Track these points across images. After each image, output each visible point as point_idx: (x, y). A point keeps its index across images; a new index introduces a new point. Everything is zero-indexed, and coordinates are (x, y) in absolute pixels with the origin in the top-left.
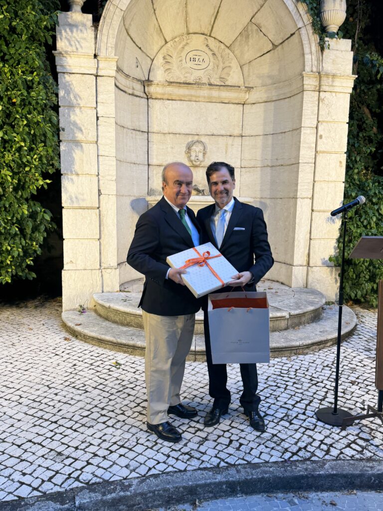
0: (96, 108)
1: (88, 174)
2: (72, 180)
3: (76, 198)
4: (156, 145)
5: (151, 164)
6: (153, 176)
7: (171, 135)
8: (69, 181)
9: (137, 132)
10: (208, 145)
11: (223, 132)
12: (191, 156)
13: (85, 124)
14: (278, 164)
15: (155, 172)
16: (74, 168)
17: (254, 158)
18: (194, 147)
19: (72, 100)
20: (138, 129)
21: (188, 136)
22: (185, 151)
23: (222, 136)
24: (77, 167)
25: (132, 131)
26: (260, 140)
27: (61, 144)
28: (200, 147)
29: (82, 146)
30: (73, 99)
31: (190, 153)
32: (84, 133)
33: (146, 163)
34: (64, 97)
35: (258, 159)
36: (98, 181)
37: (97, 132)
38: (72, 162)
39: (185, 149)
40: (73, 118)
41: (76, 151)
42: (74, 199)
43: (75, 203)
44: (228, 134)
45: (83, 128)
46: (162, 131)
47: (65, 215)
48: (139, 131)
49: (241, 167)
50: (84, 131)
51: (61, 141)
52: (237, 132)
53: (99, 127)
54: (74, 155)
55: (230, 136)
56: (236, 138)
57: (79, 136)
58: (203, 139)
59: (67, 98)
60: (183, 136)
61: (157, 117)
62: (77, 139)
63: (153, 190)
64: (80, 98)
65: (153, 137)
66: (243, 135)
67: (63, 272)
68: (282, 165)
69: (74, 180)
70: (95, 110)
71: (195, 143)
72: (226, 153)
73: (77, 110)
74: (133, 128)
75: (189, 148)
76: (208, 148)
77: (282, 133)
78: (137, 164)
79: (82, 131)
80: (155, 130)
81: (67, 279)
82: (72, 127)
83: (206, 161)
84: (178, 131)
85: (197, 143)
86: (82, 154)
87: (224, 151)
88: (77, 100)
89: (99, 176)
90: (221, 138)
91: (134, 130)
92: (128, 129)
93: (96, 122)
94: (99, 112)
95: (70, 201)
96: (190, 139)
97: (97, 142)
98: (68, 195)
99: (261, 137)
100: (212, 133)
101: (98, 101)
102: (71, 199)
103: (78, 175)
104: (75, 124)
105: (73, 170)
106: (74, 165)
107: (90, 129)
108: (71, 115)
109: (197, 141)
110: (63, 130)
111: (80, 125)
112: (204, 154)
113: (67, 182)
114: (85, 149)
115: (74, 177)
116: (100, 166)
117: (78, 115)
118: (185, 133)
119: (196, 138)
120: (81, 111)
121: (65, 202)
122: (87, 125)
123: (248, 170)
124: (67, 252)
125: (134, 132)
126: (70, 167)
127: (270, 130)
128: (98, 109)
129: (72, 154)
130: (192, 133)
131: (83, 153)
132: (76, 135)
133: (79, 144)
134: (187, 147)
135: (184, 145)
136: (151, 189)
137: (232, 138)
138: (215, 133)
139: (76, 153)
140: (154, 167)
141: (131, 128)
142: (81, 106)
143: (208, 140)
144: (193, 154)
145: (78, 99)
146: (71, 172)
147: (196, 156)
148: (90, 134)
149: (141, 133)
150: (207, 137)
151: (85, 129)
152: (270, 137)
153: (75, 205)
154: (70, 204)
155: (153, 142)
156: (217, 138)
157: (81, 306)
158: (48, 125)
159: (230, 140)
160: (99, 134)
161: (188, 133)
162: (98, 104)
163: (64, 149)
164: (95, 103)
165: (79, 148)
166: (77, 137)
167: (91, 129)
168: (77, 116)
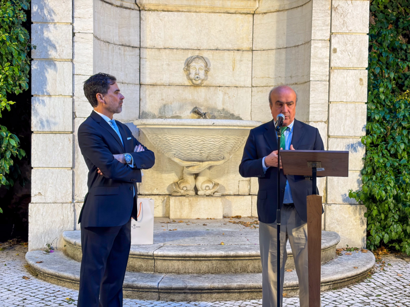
0: (72, 24)
1: (61, 95)
2: (43, 101)
3: (48, 121)
4: (150, 61)
5: (143, 83)
6: (145, 97)
7: (167, 50)
8: (40, 103)
9: (127, 48)
10: (211, 61)
11: (230, 46)
12: (190, 74)
13: (60, 41)
14: (293, 82)
15: (147, 92)
16: (46, 88)
17: (267, 76)
18: (193, 64)
19: (45, 16)
20: (128, 44)
21: (187, 51)
22: (184, 69)
23: (229, 50)
24: (49, 88)
25: (120, 46)
26: (272, 55)
27: (32, 62)
28: (201, 64)
29: (55, 65)
30: (46, 14)
31: (189, 70)
32: (58, 51)
33: (138, 82)
34: (37, 13)
35: (271, 77)
36: (73, 102)
37: (73, 49)
38: (44, 82)
39: (183, 66)
40: (46, 34)
41: (49, 70)
42: (45, 123)
43: (46, 127)
44: (236, 48)
45: (57, 46)
46: (156, 47)
47: (34, 140)
48: (129, 46)
49: (252, 87)
50: (58, 48)
51: (32, 60)
52: (246, 45)
53: (75, 44)
54: (46, 75)
55: (238, 50)
56: (244, 52)
57: (53, 54)
58: (205, 54)
59: (40, 13)
60: (181, 52)
61: (150, 31)
62: (50, 57)
63: (146, 113)
64: (54, 13)
65: (146, 53)
66: (254, 49)
67: (30, 205)
68: (296, 84)
69: (46, 102)
70: (71, 26)
71: (194, 59)
72: (233, 70)
73: (51, 26)
74: (120, 44)
75: (188, 64)
76: (212, 65)
77: (295, 46)
78: (125, 83)
79: (55, 48)
80: (148, 46)
81: (34, 213)
82: (45, 44)
83: (208, 79)
84: (176, 46)
85: (197, 59)
86: (55, 73)
87: (231, 68)
88: (51, 16)
89: (74, 98)
90: (227, 53)
91: (122, 45)
92: (115, 44)
93: (71, 38)
94: (75, 28)
95: (40, 125)
96: (190, 54)
97: (72, 61)
98: (38, 118)
99: (274, 51)
100: (216, 48)
101: (75, 16)
102: (42, 123)
103: (50, 96)
104: (48, 41)
105: (45, 90)
106: (46, 85)
107: (64, 47)
108: (44, 31)
109: (198, 57)
110: (35, 47)
111: (54, 42)
112: (207, 71)
113: (37, 104)
114: (59, 68)
115: (46, 99)
116: (75, 86)
117: (52, 31)
118: (184, 48)
119: (197, 53)
120: (55, 28)
121: (35, 126)
122: (62, 42)
123: (260, 89)
124: (35, 182)
125: (122, 48)
126: (42, 87)
127: (283, 43)
128: (74, 25)
129: (44, 73)
130: (192, 47)
131: (57, 72)
132: (49, 53)
133: (52, 62)
134: (185, 63)
135: (182, 62)
136: (143, 112)
137: (240, 52)
138: (220, 47)
139: (48, 73)
140: (147, 87)
141: (118, 43)
142: (56, 21)
143: (211, 56)
144: (193, 72)
145: (53, 15)
146: (43, 93)
147: (196, 74)
148: (65, 52)
149: (131, 48)
150: (209, 52)
151: (59, 46)
152: (283, 51)
153: (46, 129)
154: (40, 128)
155: (146, 58)
156: (221, 53)
157: (49, 245)
158: (14, 43)
159: (238, 55)
160: (75, 51)
161: (187, 47)
162: (75, 19)
163: (36, 68)
164: (71, 18)
165: (52, 67)
166: (50, 55)
167: (66, 46)
168: (50, 32)
